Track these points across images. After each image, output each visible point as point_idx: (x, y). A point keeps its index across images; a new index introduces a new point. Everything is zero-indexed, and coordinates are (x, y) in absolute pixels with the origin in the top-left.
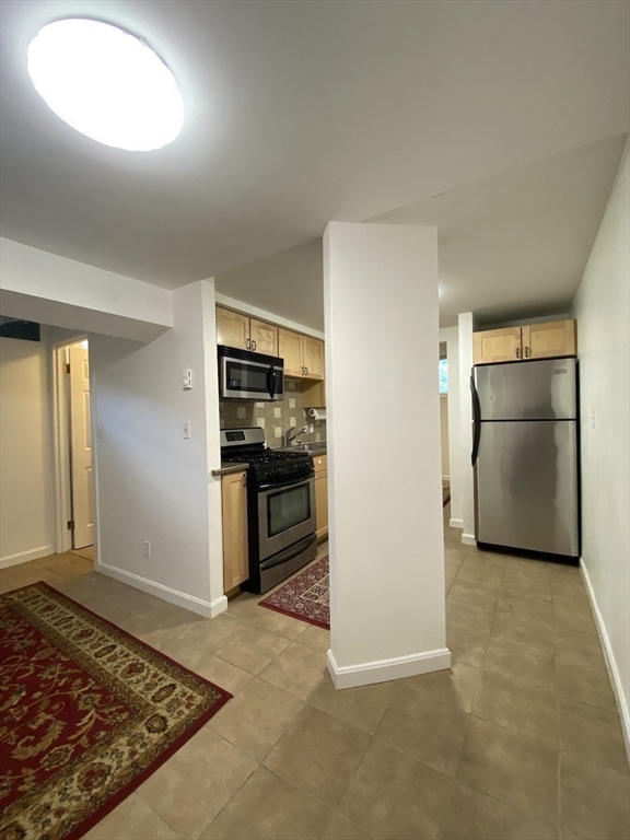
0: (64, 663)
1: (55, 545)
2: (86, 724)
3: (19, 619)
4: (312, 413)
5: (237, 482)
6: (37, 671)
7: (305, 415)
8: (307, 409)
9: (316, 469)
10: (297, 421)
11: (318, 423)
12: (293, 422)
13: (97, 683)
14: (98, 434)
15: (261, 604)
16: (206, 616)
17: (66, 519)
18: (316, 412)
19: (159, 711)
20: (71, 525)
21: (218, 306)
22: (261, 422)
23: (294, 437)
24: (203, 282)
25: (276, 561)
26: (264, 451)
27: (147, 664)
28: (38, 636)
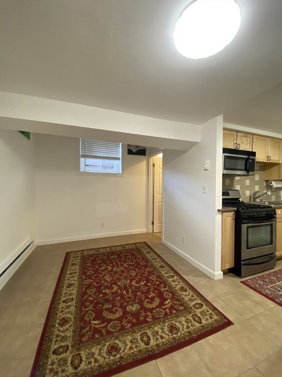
0: (157, 276)
1: (148, 230)
2: (167, 304)
3: (141, 254)
4: (271, 183)
5: (230, 217)
6: (148, 275)
7: (265, 184)
8: (267, 181)
9: (277, 216)
10: (260, 187)
11: (273, 190)
12: (257, 188)
13: (169, 289)
14: (165, 189)
15: (242, 282)
16: (213, 278)
17: (151, 221)
18: (274, 183)
19: (197, 313)
20: (153, 223)
21: (224, 129)
22: (238, 187)
23: (259, 197)
24: (218, 117)
25: (251, 262)
26: (240, 203)
27: (188, 289)
28: (147, 262)
